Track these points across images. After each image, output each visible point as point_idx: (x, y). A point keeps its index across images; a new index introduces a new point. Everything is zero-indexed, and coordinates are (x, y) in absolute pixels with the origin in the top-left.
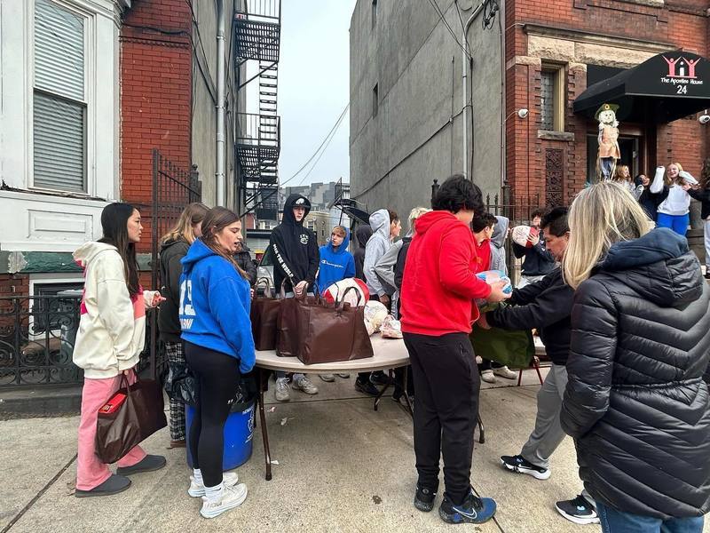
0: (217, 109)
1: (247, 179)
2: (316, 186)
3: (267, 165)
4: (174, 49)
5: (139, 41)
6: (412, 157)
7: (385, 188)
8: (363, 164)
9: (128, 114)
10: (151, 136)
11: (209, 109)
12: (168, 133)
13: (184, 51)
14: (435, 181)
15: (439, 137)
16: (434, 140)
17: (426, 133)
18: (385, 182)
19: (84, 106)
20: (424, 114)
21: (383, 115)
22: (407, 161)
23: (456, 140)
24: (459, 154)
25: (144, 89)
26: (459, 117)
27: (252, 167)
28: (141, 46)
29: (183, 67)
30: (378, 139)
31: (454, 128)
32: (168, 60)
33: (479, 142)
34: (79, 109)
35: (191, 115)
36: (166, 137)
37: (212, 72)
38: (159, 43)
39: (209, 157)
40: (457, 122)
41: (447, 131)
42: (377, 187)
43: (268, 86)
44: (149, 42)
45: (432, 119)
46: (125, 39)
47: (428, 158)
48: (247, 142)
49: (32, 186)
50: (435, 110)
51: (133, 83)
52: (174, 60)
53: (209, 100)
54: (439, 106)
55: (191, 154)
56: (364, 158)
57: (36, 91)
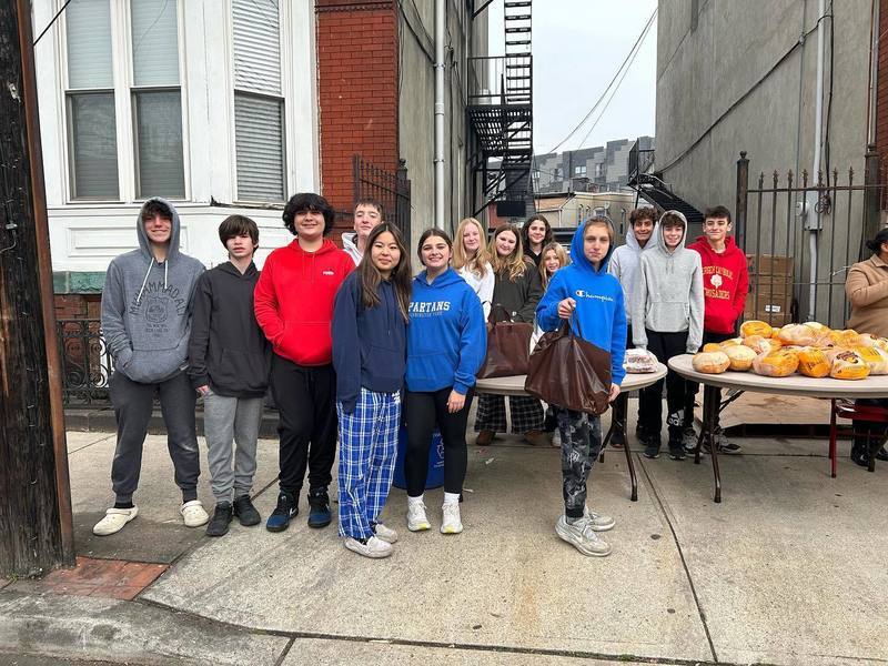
0: (435, 68)
1: (487, 154)
2: (614, 146)
3: (516, 131)
4: (375, 12)
5: (337, 8)
6: (745, 103)
7: (706, 156)
8: (675, 113)
9: (327, 102)
10: (353, 128)
11: (423, 73)
12: (371, 121)
13: (387, 12)
14: (743, 154)
15: (785, 66)
16: (778, 73)
17: (767, 60)
18: (705, 144)
19: (282, 101)
20: (764, 29)
21: (705, 28)
22: (738, 109)
23: (806, 73)
24: (812, 98)
25: (344, 69)
26: (814, 34)
27: (493, 135)
28: (339, 15)
29: (386, 33)
30: (696, 69)
31: (807, 52)
32: (369, 27)
33: (839, 77)
34: (277, 104)
35: (398, 94)
36: (368, 127)
37: (426, 20)
38: (358, 7)
39: (424, 141)
40: (810, 43)
41: (796, 59)
42: (694, 152)
43: (518, 18)
44: (348, 7)
45: (776, 37)
46: (321, 9)
47: (767, 105)
48: (484, 101)
49: (236, 200)
50: (780, 22)
51: (331, 63)
52: (376, 27)
53: (423, 60)
54: (787, 14)
55: (398, 145)
56: (676, 104)
57: (237, 93)
